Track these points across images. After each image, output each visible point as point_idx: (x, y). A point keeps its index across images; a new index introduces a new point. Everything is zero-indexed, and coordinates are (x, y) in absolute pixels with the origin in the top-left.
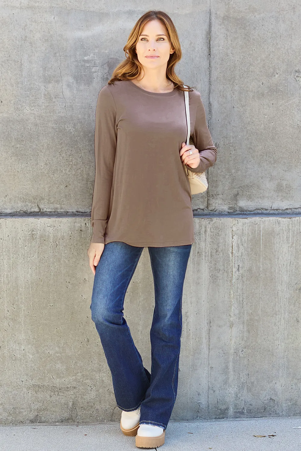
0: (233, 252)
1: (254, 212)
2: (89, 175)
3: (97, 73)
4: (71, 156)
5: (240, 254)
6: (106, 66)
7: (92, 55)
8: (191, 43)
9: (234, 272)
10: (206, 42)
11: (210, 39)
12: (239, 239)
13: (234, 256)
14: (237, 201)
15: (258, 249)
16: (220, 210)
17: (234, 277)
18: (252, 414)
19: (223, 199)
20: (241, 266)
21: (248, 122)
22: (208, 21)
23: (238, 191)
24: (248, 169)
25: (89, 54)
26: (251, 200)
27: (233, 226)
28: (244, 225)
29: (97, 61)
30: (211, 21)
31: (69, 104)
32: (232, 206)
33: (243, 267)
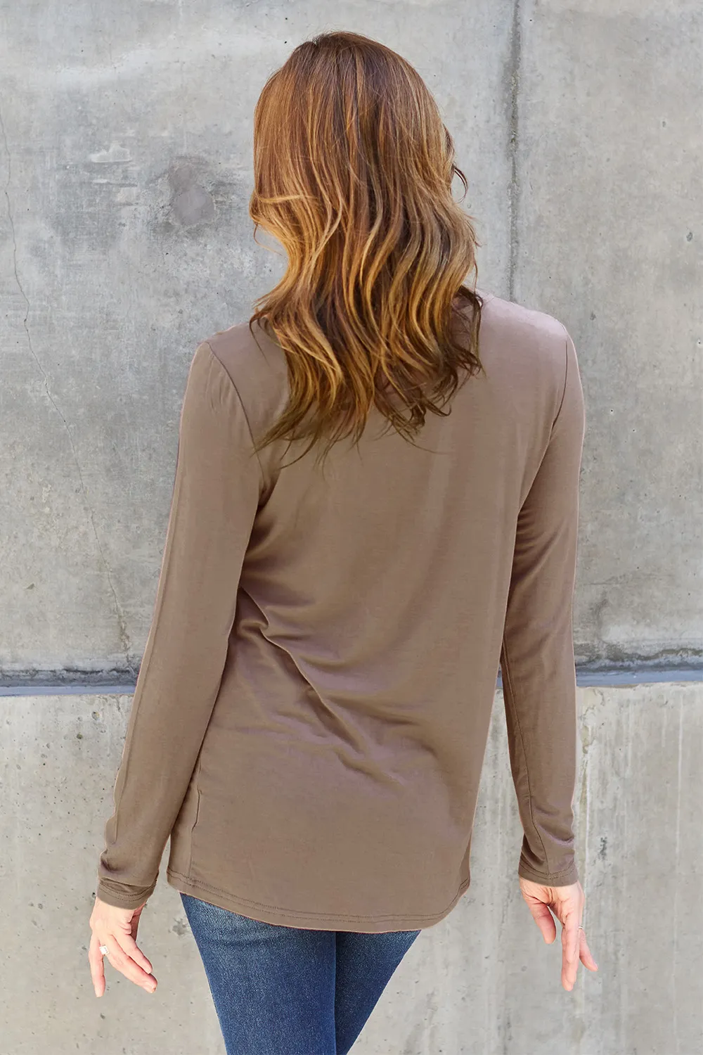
0: (585, 798)
1: (656, 661)
2: (108, 549)
3: (133, 208)
4: (47, 486)
5: (608, 803)
6: (163, 185)
7: (115, 147)
9: (587, 861)
10: (504, 100)
11: (517, 87)
12: (606, 754)
13: (588, 811)
14: (600, 624)
15: (669, 785)
17: (588, 878)
20: (610, 841)
21: (639, 365)
22: (510, 28)
23: (605, 593)
24: (639, 520)
25: (106, 143)
26: (648, 621)
27: (587, 710)
28: (622, 709)
29: (133, 166)
30: (519, 28)
31: (38, 313)
32: (583, 643)
33: (617, 846)
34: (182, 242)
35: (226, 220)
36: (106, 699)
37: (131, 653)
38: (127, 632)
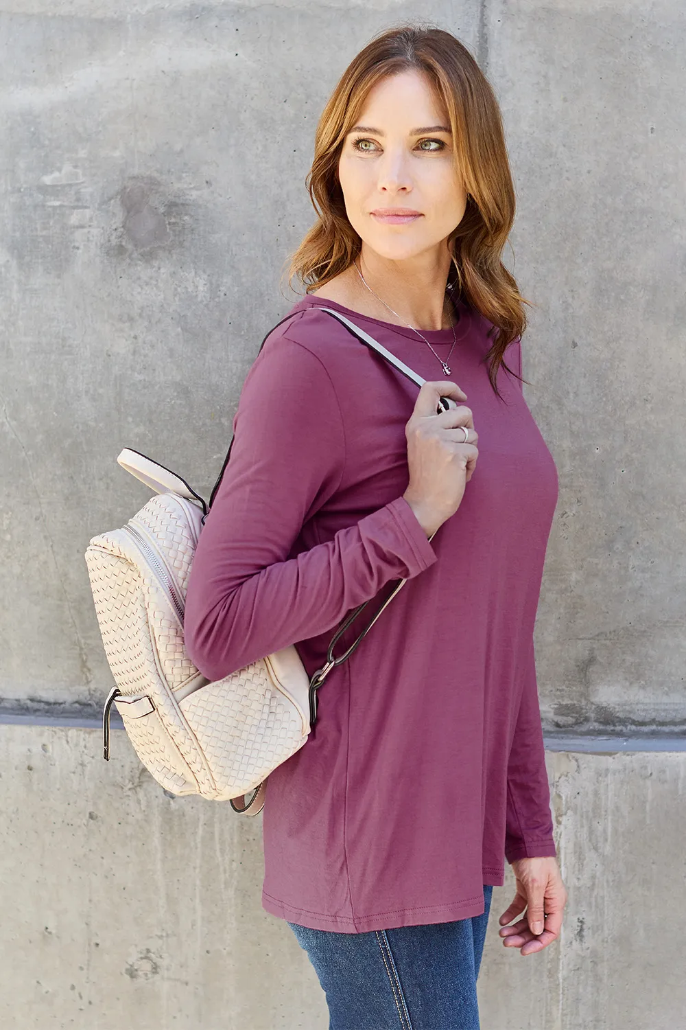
1: (650, 727)
2: (68, 579)
3: (86, 230)
4: (7, 513)
5: (586, 880)
6: (116, 207)
7: (67, 168)
9: (563, 942)
12: (582, 826)
14: (587, 683)
17: (563, 961)
20: (589, 922)
21: (627, 399)
22: (476, 29)
23: (592, 650)
24: (631, 571)
25: (58, 165)
26: (643, 682)
27: (560, 778)
28: (600, 778)
29: (86, 187)
30: (485, 31)
32: (569, 702)
33: (597, 929)
34: (136, 265)
35: (180, 242)
36: (55, 732)
37: (92, 686)
38: (89, 664)
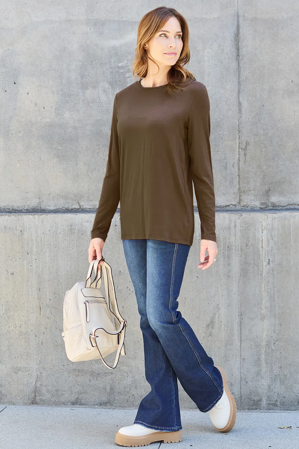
0: (263, 247)
1: (286, 207)
3: (131, 78)
5: (270, 248)
8: (220, 45)
9: (264, 266)
10: (235, 44)
11: (239, 41)
12: (269, 233)
13: (264, 250)
14: (268, 196)
15: (288, 243)
16: (252, 206)
17: (264, 271)
18: (286, 407)
19: (254, 195)
20: (271, 260)
21: (278, 120)
22: (236, 23)
23: (269, 187)
24: (279, 165)
25: (123, 61)
26: (283, 195)
27: (263, 220)
28: (273, 220)
29: (130, 67)
30: (239, 23)
31: (105, 108)
32: (264, 202)
33: (273, 261)
